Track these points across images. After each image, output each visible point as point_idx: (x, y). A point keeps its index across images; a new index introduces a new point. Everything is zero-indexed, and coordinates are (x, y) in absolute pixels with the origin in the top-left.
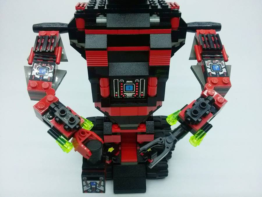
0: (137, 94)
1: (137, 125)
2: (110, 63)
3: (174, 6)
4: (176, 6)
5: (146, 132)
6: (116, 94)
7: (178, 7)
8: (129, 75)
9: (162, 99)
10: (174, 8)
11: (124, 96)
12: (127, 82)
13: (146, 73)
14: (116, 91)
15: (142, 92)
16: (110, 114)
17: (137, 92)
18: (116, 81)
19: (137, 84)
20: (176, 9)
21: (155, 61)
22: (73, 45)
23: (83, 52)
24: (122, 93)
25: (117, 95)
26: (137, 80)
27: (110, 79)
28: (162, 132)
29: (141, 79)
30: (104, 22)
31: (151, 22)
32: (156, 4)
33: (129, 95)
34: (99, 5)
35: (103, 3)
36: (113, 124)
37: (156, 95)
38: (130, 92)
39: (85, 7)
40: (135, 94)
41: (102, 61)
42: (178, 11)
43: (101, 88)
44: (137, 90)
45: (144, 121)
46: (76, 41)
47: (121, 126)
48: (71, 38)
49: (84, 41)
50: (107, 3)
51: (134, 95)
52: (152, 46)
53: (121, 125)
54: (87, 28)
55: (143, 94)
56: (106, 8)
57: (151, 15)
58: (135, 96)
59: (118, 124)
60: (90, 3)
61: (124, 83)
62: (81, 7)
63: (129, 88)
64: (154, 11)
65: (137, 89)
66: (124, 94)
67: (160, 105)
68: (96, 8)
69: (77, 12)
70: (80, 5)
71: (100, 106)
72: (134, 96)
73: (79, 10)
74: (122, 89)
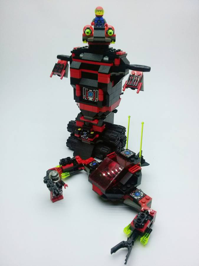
1: (93, 118)
2: (82, 78)
5: (97, 124)
6: (84, 97)
11: (88, 99)
12: (90, 90)
18: (84, 89)
19: (94, 93)
21: (100, 79)
27: (82, 87)
29: (96, 90)
30: (82, 56)
31: (104, 59)
36: (82, 116)
38: (91, 97)
41: (77, 75)
43: (76, 91)
52: (99, 71)
53: (85, 116)
54: (73, 58)
55: (97, 100)
57: (105, 56)
61: (88, 91)
63: (91, 94)
65: (94, 96)
72: (93, 100)
74: (87, 94)
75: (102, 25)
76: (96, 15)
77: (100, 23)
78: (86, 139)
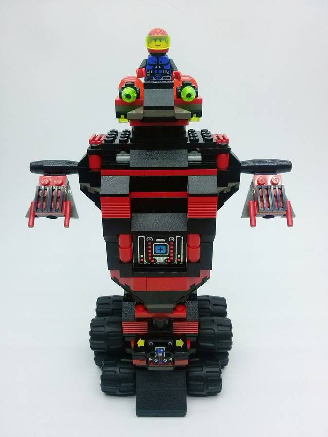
0: (172, 259)
1: (172, 306)
2: (134, 214)
3: (222, 138)
4: (224, 138)
5: (185, 317)
6: (141, 258)
7: (227, 142)
8: (159, 230)
9: (209, 267)
10: (222, 142)
11: (152, 261)
12: (158, 240)
13: (183, 228)
14: (142, 253)
15: (179, 256)
16: (132, 289)
17: (171, 255)
18: (141, 239)
19: (172, 244)
20: (224, 144)
21: (195, 210)
22: (84, 190)
23: (97, 199)
24: (150, 257)
25: (142, 260)
26: (171, 238)
27: (133, 236)
28: (213, 321)
29: (177, 237)
30: (126, 160)
31: (189, 160)
32: (197, 137)
33: (160, 260)
34: (121, 139)
35: (127, 136)
36: (137, 304)
37: (199, 260)
38: (162, 255)
39: (102, 141)
40: (169, 259)
41: (123, 211)
42: (226, 146)
43: (120, 249)
44: (171, 253)
45: (183, 301)
46: (88, 185)
47: (149, 307)
48: (81, 181)
49: (99, 186)
50: (131, 137)
51: (167, 259)
52: (190, 192)
53: (148, 305)
54: (103, 167)
55: (180, 258)
56: (129, 143)
57: (189, 152)
58: (169, 261)
59: (143, 304)
60: (108, 136)
61: (152, 243)
62: (96, 141)
63: (161, 249)
64: (193, 146)
65: (171, 251)
66: (153, 258)
67: (206, 277)
68: (117, 142)
69: (92, 147)
70: (95, 137)
71: (118, 277)
72: (167, 262)
73: (94, 145)
74: (150, 251)
75: (165, 75)
76: (150, 51)
77: (160, 72)
78: (164, 363)
